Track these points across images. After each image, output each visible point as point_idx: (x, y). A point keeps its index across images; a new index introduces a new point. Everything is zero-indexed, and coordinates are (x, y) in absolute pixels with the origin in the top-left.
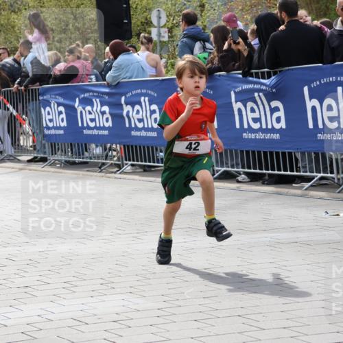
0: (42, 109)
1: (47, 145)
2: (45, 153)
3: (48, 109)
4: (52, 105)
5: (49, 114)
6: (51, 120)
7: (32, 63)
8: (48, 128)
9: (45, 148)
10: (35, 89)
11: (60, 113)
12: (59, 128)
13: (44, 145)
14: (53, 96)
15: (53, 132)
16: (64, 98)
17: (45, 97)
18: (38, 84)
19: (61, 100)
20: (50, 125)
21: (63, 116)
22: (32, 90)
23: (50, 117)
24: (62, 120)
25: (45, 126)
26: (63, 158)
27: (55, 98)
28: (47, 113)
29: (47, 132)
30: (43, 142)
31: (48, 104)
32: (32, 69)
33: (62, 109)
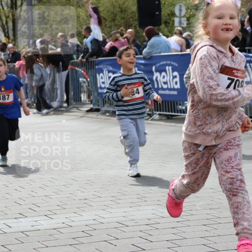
0: (98, 75)
1: (100, 101)
2: (98, 106)
3: (101, 75)
4: (104, 72)
5: (102, 78)
6: (103, 83)
7: (91, 42)
8: (101, 88)
9: (98, 102)
10: (93, 61)
11: (110, 78)
13: (98, 100)
14: (105, 66)
16: (113, 67)
17: (100, 67)
18: (95, 57)
19: (111, 68)
20: (103, 86)
22: (91, 61)
23: (103, 80)
25: (99, 86)
26: (111, 109)
27: (107, 67)
28: (100, 78)
29: (100, 91)
30: (98, 98)
31: (101, 71)
32: (92, 47)
33: (111, 74)
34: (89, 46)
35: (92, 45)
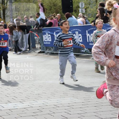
1: (45, 48)
2: (44, 50)
3: (45, 35)
4: (46, 34)
6: (46, 39)
7: (40, 20)
10: (41, 29)
11: (49, 37)
12: (49, 42)
14: (47, 31)
15: (47, 43)
16: (50, 32)
17: (44, 32)
18: (42, 27)
19: (49, 32)
20: (46, 41)
21: (50, 38)
22: (40, 29)
23: (46, 38)
24: (50, 39)
25: (44, 41)
26: (50, 52)
28: (45, 37)
29: (45, 43)
30: (44, 46)
31: (45, 34)
32: (40, 22)
33: (50, 35)
34: (39, 22)
35: (40, 21)
